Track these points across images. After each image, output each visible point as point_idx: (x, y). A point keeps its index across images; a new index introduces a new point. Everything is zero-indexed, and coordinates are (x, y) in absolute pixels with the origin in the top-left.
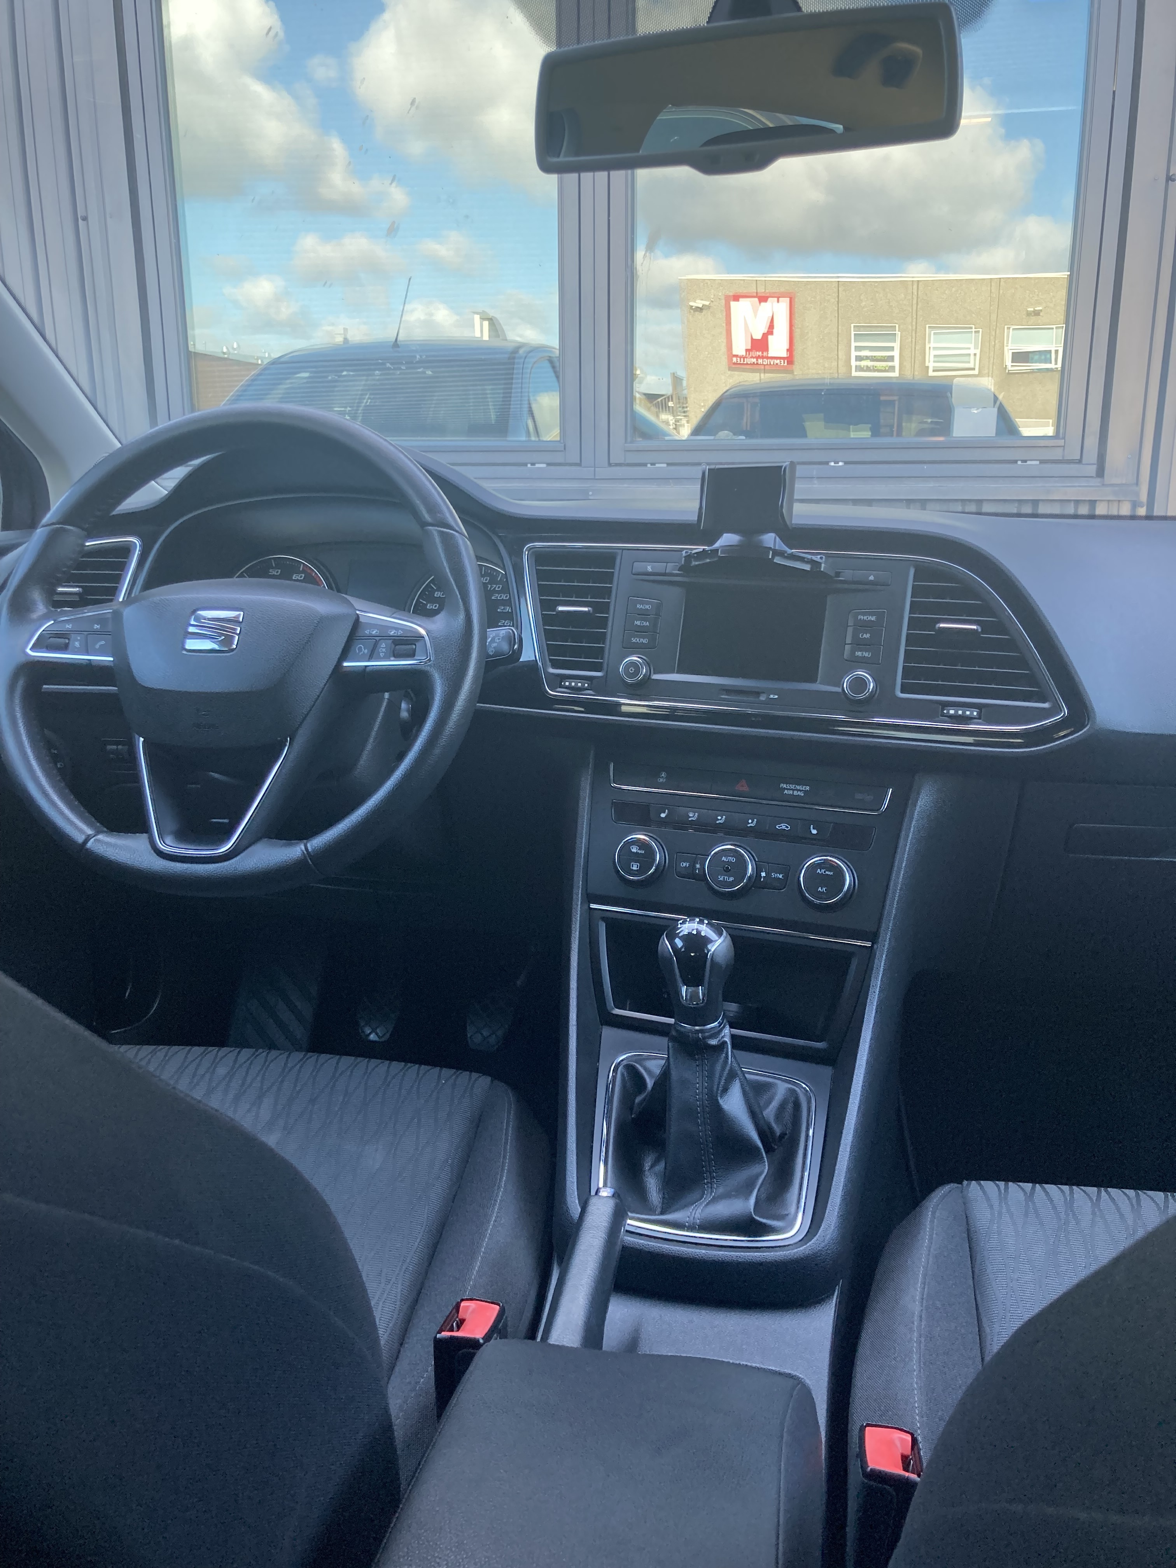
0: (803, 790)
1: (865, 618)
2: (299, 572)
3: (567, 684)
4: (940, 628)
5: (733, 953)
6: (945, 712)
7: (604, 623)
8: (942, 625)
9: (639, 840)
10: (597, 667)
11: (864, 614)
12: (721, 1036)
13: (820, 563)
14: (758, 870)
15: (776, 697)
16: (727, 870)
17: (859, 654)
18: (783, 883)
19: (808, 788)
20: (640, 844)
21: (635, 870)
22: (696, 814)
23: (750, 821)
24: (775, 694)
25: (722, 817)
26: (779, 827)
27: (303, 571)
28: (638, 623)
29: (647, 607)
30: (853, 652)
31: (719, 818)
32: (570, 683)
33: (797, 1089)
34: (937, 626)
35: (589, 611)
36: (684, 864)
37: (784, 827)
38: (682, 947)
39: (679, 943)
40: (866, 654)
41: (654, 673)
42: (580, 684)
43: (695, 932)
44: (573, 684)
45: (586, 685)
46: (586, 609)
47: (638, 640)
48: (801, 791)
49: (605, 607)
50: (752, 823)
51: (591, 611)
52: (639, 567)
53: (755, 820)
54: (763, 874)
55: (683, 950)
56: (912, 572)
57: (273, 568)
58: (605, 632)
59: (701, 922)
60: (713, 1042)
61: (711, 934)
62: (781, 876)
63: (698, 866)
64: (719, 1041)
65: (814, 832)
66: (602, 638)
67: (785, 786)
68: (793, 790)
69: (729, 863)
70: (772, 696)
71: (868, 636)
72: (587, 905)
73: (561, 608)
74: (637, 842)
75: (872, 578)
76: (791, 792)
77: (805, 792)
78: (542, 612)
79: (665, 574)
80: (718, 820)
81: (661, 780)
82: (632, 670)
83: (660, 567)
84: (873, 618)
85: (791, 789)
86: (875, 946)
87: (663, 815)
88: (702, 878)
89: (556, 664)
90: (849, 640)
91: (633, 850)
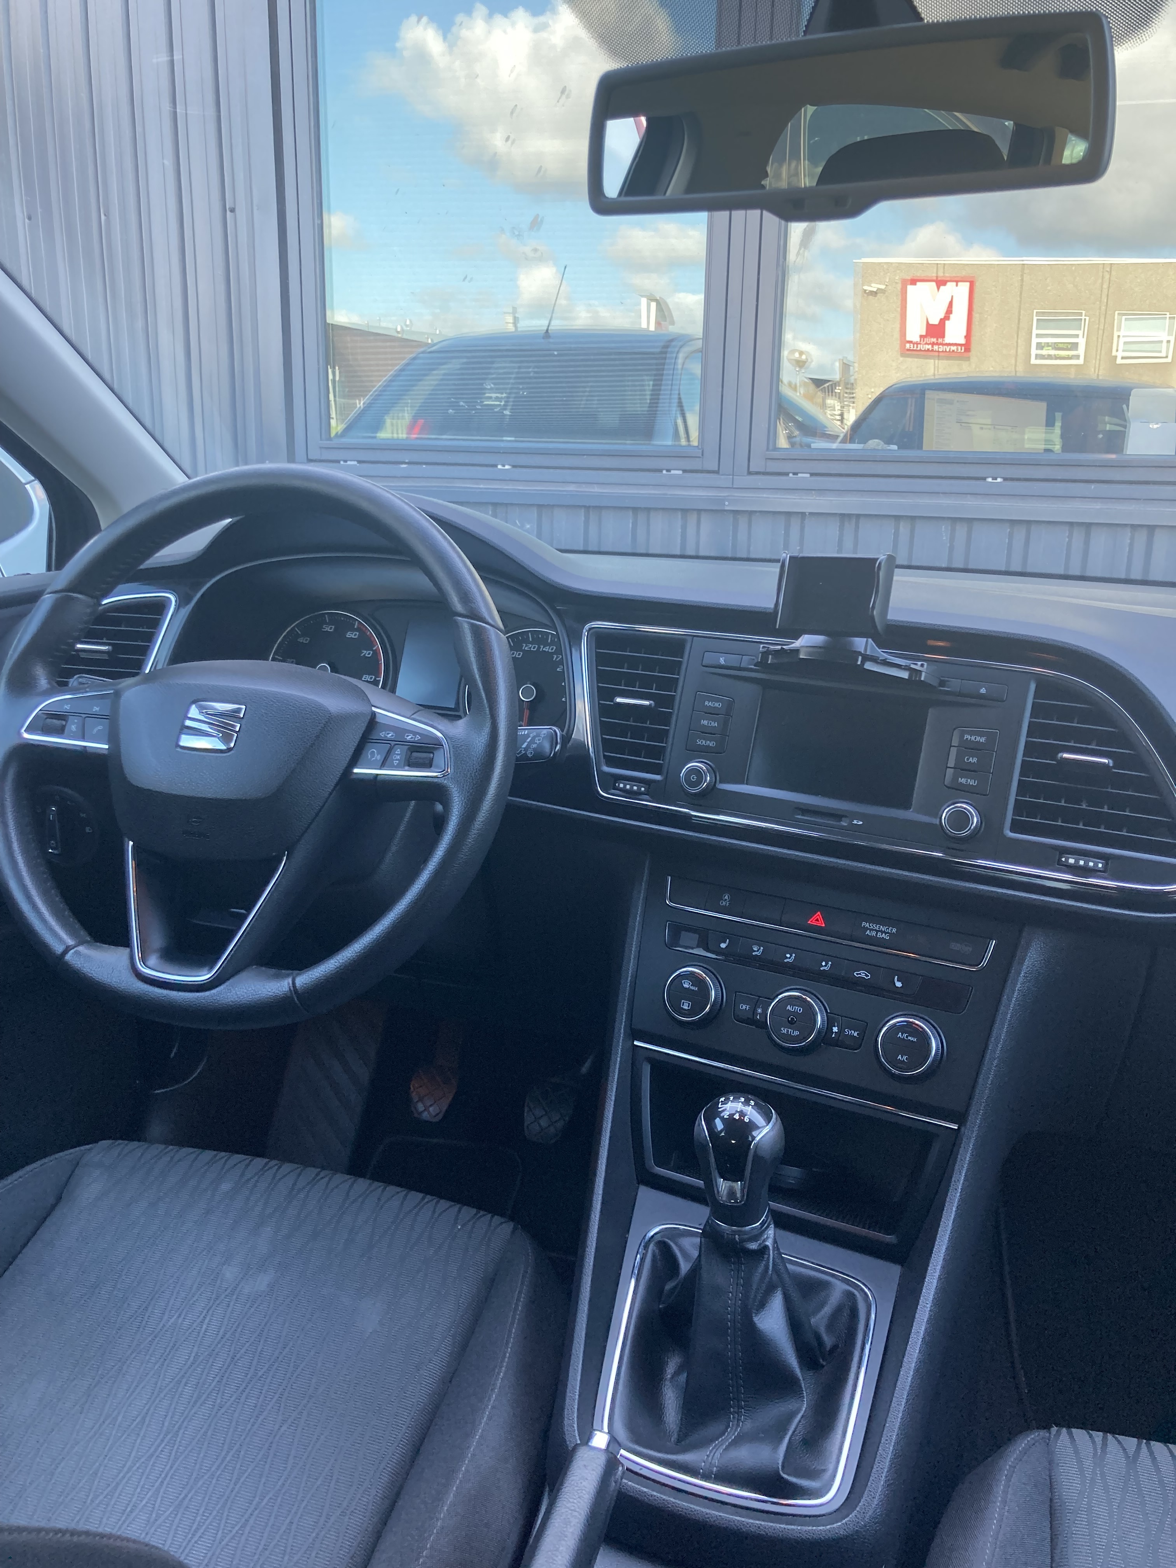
0: (888, 933)
1: (973, 738)
2: (353, 630)
3: (621, 785)
4: (1061, 758)
5: (783, 1142)
6: (1063, 859)
7: (665, 719)
8: (1066, 755)
9: (692, 973)
10: (657, 770)
11: (971, 733)
12: (763, 1238)
13: (921, 671)
14: (830, 1023)
15: (861, 823)
16: (792, 1022)
17: (963, 781)
18: (857, 1044)
19: (894, 930)
20: (693, 979)
21: (685, 1010)
22: (762, 948)
23: (824, 964)
24: (858, 820)
25: (791, 956)
26: (857, 974)
27: (358, 630)
28: (705, 722)
29: (717, 705)
30: (955, 778)
31: (788, 956)
32: (625, 786)
33: (856, 1292)
34: (1060, 755)
35: (650, 705)
36: (744, 1007)
37: (863, 975)
38: (721, 1131)
39: (719, 1125)
40: (971, 782)
41: (721, 782)
42: (635, 788)
43: (737, 1117)
44: (628, 787)
45: (643, 789)
46: (646, 703)
47: (704, 742)
48: (886, 933)
49: (668, 701)
50: (825, 966)
51: (653, 705)
52: (709, 658)
53: (830, 963)
54: (835, 1029)
55: (723, 1134)
56: (1033, 686)
57: (326, 624)
58: (668, 730)
59: (746, 1103)
60: (753, 1246)
61: (759, 1119)
62: (856, 1034)
63: (760, 1011)
64: (760, 1244)
65: (899, 984)
66: (662, 736)
67: (868, 925)
68: (877, 931)
69: (795, 1013)
70: (855, 822)
71: (975, 760)
72: (630, 1043)
73: (619, 700)
74: (691, 976)
75: (983, 691)
76: (874, 933)
77: (891, 934)
78: (599, 701)
79: (740, 669)
80: (787, 958)
81: (724, 903)
82: (693, 778)
83: (733, 660)
84: (983, 740)
85: (872, 930)
86: (963, 1129)
87: (723, 946)
88: (762, 1025)
89: (610, 762)
90: (951, 763)
91: (685, 985)
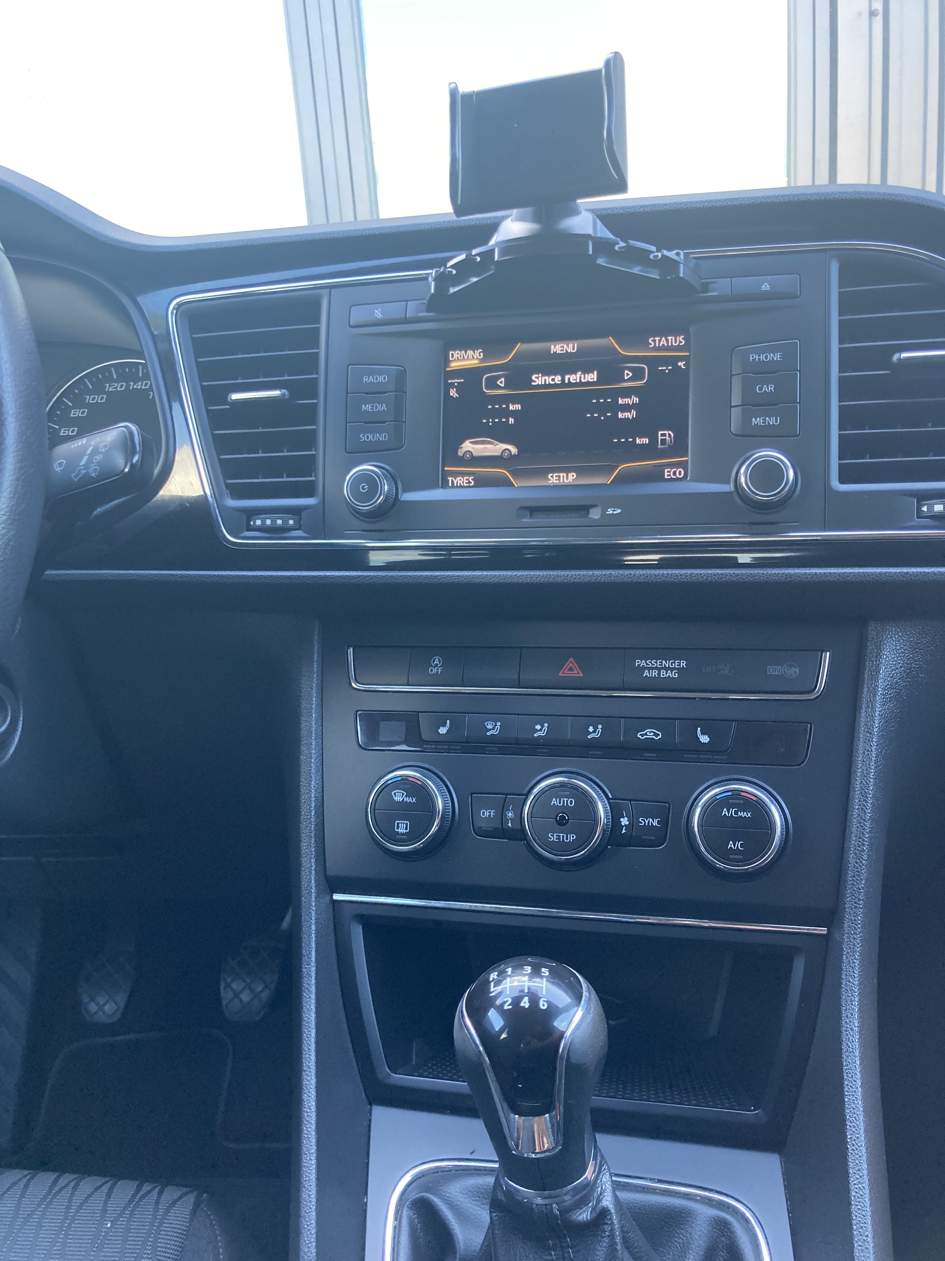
0: (675, 668)
1: (762, 357)
3: (258, 522)
4: (899, 359)
6: (925, 509)
7: (310, 414)
8: (904, 355)
9: (405, 779)
10: (308, 490)
11: (759, 352)
13: (677, 263)
14: (615, 814)
15: (619, 511)
16: (561, 822)
17: (757, 421)
18: (660, 836)
19: (683, 664)
20: (406, 786)
21: (403, 834)
22: (499, 724)
23: (591, 729)
24: (615, 507)
25: (542, 726)
26: (642, 735)
28: (367, 407)
29: (381, 379)
30: (746, 419)
31: (538, 727)
32: (263, 522)
33: (728, 1217)
34: (895, 357)
35: (284, 395)
36: (487, 814)
37: (650, 735)
40: (772, 421)
41: (405, 490)
42: (279, 522)
43: (525, 1003)
44: (268, 522)
45: (291, 522)
46: (276, 393)
47: (371, 437)
48: (672, 670)
49: (311, 388)
50: (594, 732)
51: (287, 397)
52: (358, 315)
53: (600, 726)
54: (624, 821)
56: (835, 267)
58: (315, 430)
59: (536, 972)
60: (584, 1215)
62: (655, 823)
63: (510, 815)
64: (594, 1209)
65: (705, 739)
66: (309, 440)
67: (643, 663)
68: (659, 670)
69: (564, 809)
70: (610, 511)
71: (771, 388)
72: (328, 897)
73: (235, 396)
74: (404, 783)
75: (766, 287)
76: (655, 673)
77: (680, 670)
78: (206, 406)
79: (406, 321)
80: (537, 731)
81: (435, 670)
82: (364, 488)
83: (395, 310)
84: (777, 357)
85: (653, 669)
86: (836, 935)
87: (443, 730)
88: (519, 834)
89: (238, 492)
90: (736, 400)
91: (396, 799)
